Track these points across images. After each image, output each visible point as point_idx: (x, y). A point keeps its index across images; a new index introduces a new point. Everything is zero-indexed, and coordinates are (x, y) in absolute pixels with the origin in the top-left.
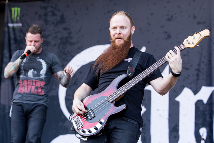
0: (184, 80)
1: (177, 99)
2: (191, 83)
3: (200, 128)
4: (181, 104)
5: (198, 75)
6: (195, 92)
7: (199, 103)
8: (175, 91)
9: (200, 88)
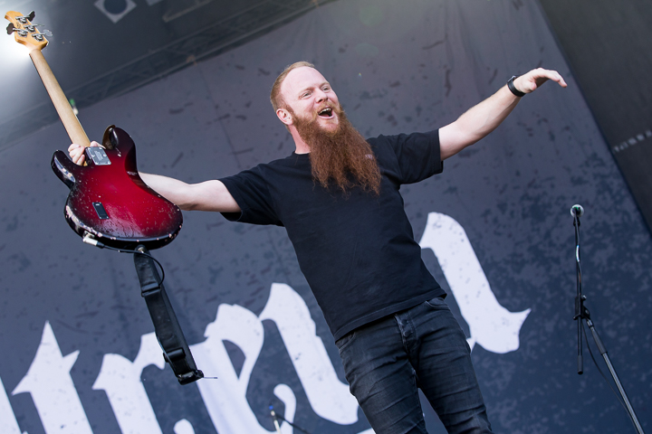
0: (96, 340)
1: (98, 385)
2: (115, 340)
3: (173, 425)
4: (109, 394)
5: (122, 318)
6: (132, 355)
7: (149, 375)
8: (85, 372)
9: (139, 342)
